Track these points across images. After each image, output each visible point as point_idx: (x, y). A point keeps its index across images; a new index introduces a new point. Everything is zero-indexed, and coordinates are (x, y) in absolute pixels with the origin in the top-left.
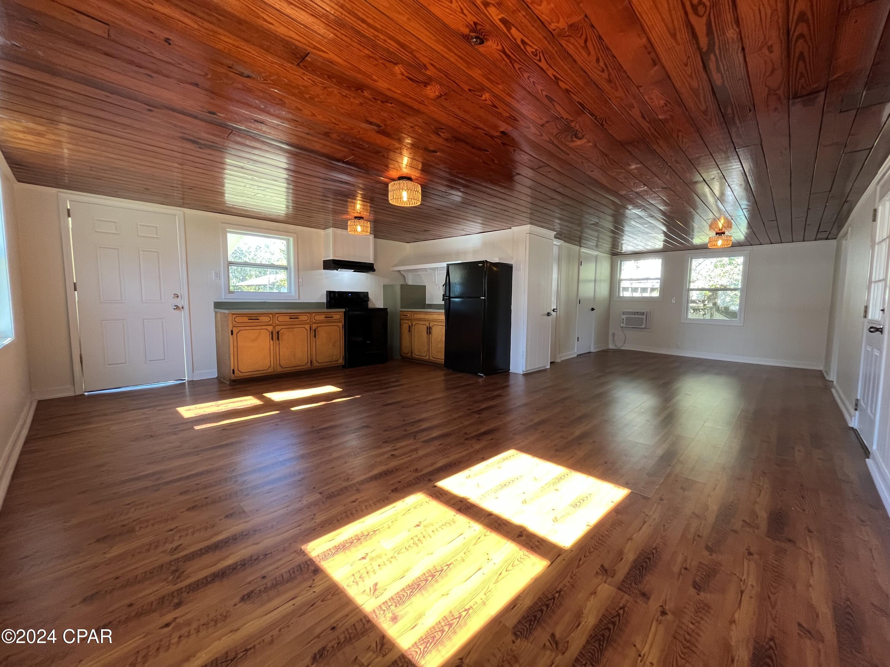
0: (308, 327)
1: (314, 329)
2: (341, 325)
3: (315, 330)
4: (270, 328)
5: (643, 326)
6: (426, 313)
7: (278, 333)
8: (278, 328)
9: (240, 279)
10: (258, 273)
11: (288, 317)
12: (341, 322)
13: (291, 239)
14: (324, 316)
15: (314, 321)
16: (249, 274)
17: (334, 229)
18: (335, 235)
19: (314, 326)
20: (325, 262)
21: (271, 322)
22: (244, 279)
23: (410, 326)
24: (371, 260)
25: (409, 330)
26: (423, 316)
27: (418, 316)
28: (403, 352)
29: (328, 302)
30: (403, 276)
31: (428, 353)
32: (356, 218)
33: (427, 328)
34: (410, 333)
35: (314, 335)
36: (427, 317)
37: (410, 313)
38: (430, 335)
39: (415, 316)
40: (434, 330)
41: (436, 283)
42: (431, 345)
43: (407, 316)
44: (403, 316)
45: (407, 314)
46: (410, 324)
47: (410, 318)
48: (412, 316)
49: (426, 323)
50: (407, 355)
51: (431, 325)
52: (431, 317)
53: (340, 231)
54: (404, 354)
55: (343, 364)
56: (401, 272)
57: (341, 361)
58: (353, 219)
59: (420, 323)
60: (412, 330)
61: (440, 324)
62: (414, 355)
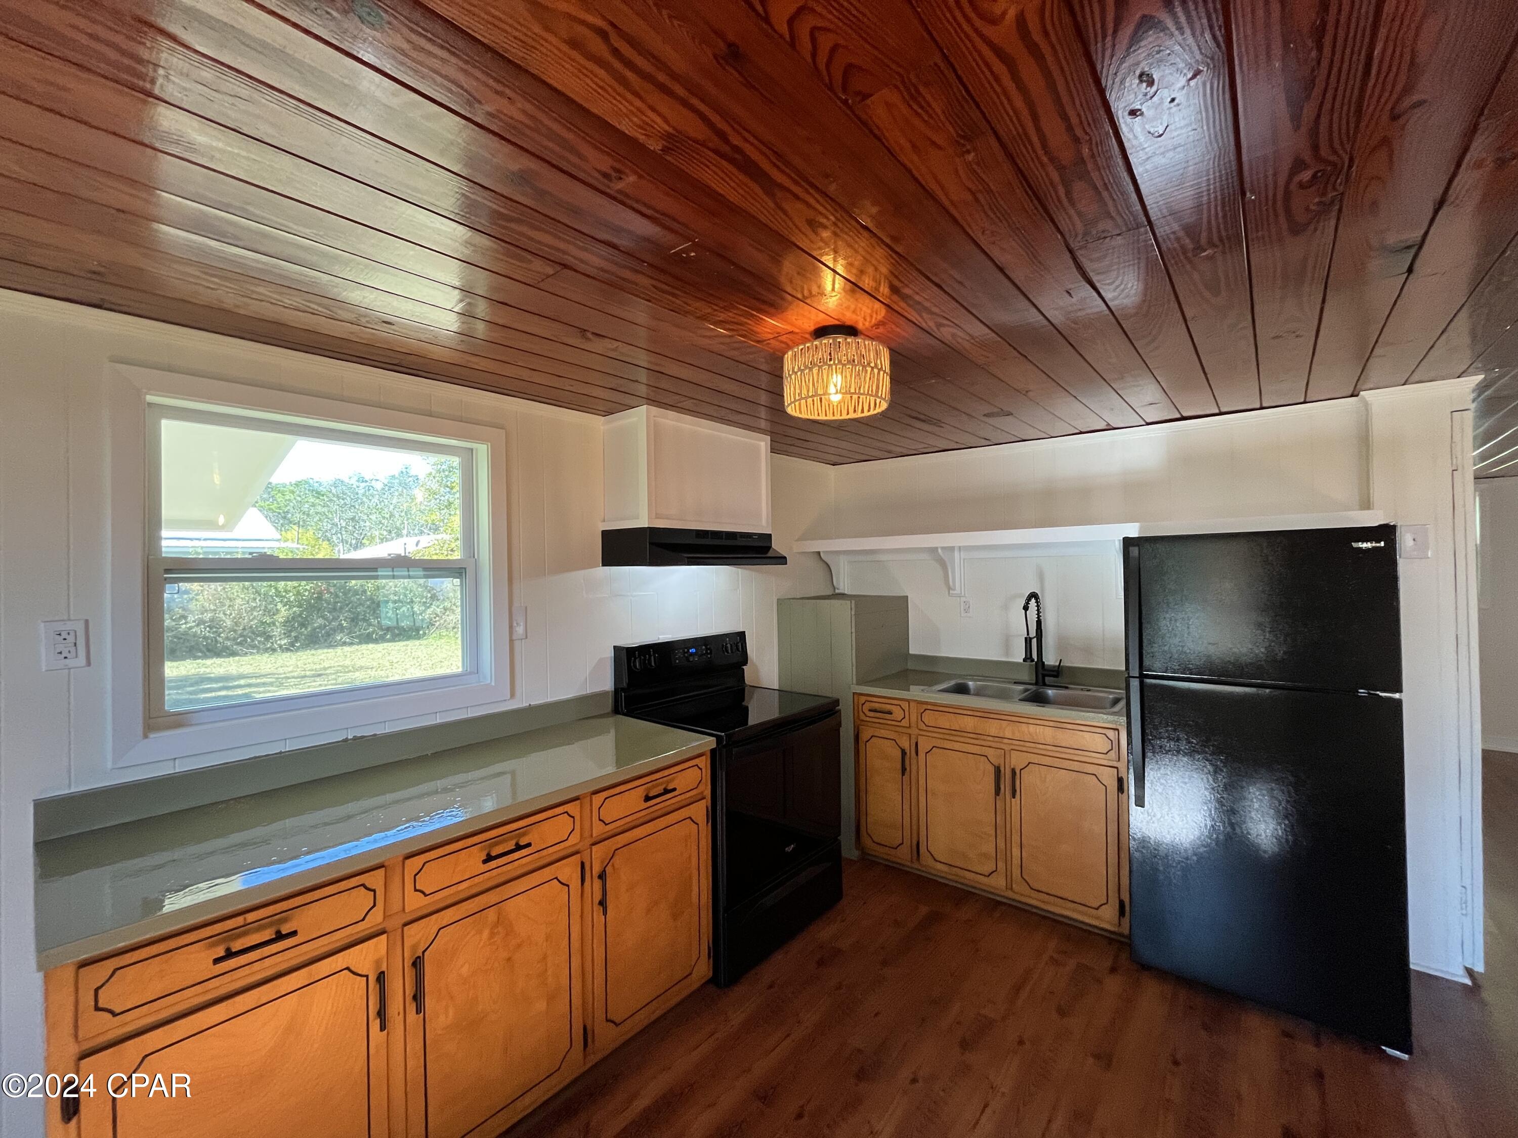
0: (568, 871)
1: (597, 869)
3: (602, 876)
4: (371, 955)
7: (417, 963)
8: (419, 935)
9: (351, 545)
10: (385, 533)
11: (478, 856)
13: (482, 450)
14: (641, 792)
15: (598, 830)
16: (369, 534)
17: (654, 410)
18: (656, 435)
19: (600, 854)
20: (609, 537)
21: (375, 917)
22: (358, 546)
23: (904, 753)
24: (764, 522)
25: (899, 766)
26: (969, 723)
27: (945, 721)
28: (875, 839)
29: (623, 689)
30: (825, 566)
31: (1001, 865)
32: (821, 332)
33: (998, 771)
34: (906, 777)
35: (598, 897)
36: (992, 727)
37: (905, 705)
38: (1016, 802)
39: (928, 718)
40: (1030, 780)
41: (957, 591)
42: (1016, 838)
43: (890, 713)
44: (872, 714)
45: (888, 707)
46: (905, 743)
47: (905, 723)
48: (914, 718)
49: (990, 752)
50: (893, 852)
51: (1017, 760)
52: (1013, 733)
53: (671, 420)
54: (878, 848)
55: (711, 974)
56: (822, 555)
57: (703, 970)
58: (809, 341)
59: (957, 746)
60: (914, 768)
61: (1066, 764)
62: (926, 860)
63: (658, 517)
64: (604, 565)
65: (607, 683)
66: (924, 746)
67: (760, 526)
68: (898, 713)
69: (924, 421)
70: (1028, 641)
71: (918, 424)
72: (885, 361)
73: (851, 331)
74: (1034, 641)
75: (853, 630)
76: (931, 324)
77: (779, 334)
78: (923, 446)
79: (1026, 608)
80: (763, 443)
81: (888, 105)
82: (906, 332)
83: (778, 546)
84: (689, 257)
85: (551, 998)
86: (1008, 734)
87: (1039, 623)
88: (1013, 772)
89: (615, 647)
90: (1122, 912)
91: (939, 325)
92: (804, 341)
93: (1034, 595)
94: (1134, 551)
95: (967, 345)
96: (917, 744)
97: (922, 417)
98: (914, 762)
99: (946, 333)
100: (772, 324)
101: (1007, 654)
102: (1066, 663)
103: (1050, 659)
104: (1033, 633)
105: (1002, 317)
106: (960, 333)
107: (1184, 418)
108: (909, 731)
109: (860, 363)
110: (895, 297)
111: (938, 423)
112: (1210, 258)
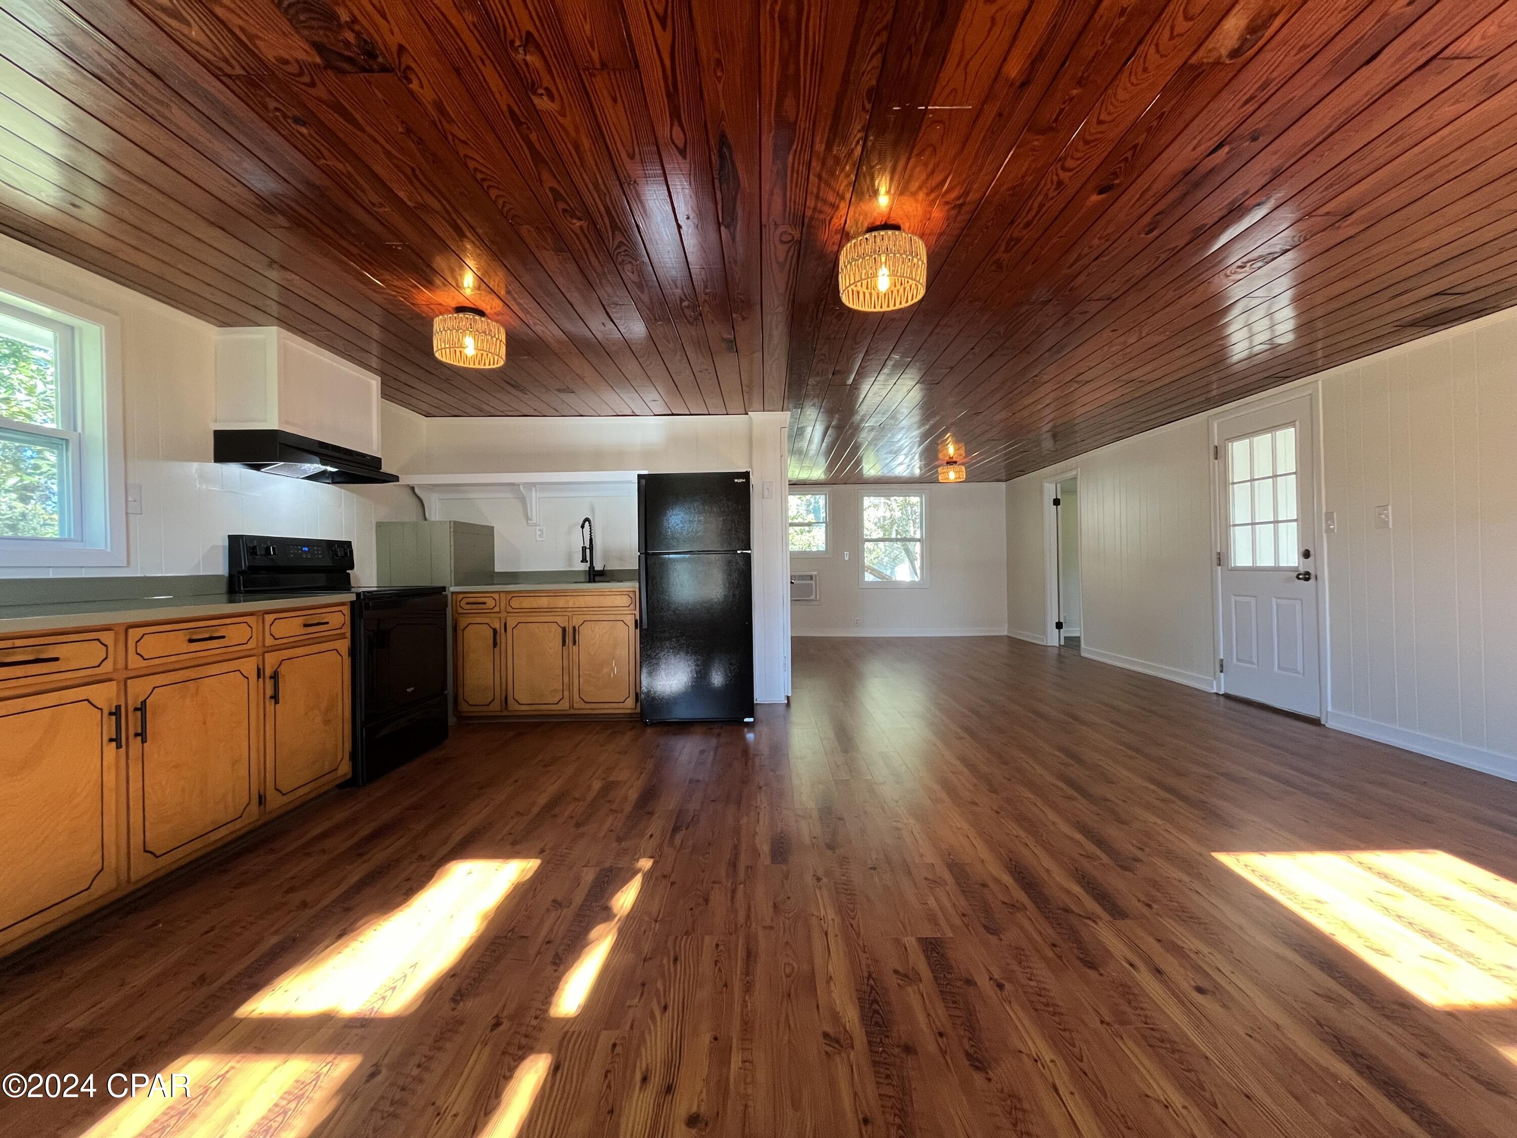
0: (249, 666)
2: (344, 645)
3: (274, 677)
4: (105, 695)
5: (813, 597)
6: (556, 594)
7: (142, 708)
8: (138, 689)
11: (182, 637)
12: (342, 636)
13: (103, 328)
14: (300, 621)
15: (269, 641)
17: (283, 332)
18: (285, 354)
19: (271, 660)
20: (220, 436)
21: (108, 667)
23: (495, 631)
24: (375, 447)
25: (491, 642)
26: (544, 602)
27: (527, 603)
28: (471, 703)
29: (242, 573)
30: (418, 502)
31: (566, 693)
32: (460, 309)
33: (564, 630)
34: (497, 650)
35: (269, 692)
36: (561, 602)
37: (496, 596)
38: (575, 648)
39: (515, 603)
40: (585, 633)
41: (534, 521)
42: (576, 672)
43: (485, 603)
44: (469, 607)
45: (483, 600)
46: (496, 625)
47: (497, 609)
48: (503, 605)
49: (559, 619)
50: (485, 709)
51: (576, 621)
52: (574, 603)
53: (298, 345)
54: (474, 709)
55: (350, 775)
56: (416, 490)
57: (345, 768)
58: (451, 313)
59: (536, 620)
60: (503, 641)
61: (606, 618)
62: (513, 706)
63: (287, 423)
64: (215, 461)
65: (220, 567)
66: (511, 623)
67: (372, 449)
68: (490, 603)
69: (513, 386)
70: (584, 549)
71: (510, 389)
72: (503, 337)
73: (481, 313)
74: (588, 551)
75: (452, 544)
76: (531, 322)
77: (431, 304)
78: (510, 409)
79: (583, 527)
80: (374, 383)
81: (529, 231)
82: (515, 323)
83: (387, 468)
84: (396, 249)
85: (235, 763)
86: (571, 605)
87: (591, 540)
88: (574, 628)
89: (229, 536)
90: (637, 701)
91: (535, 324)
92: (448, 312)
93: (587, 520)
94: (643, 482)
95: (550, 340)
96: (505, 624)
97: (513, 382)
98: (503, 637)
99: (539, 329)
100: (424, 296)
101: (570, 566)
102: (608, 568)
103: (598, 567)
104: (587, 545)
105: (569, 327)
106: (546, 331)
107: (673, 415)
108: (499, 615)
109: (489, 334)
110: (509, 297)
111: (523, 390)
112: (662, 325)
